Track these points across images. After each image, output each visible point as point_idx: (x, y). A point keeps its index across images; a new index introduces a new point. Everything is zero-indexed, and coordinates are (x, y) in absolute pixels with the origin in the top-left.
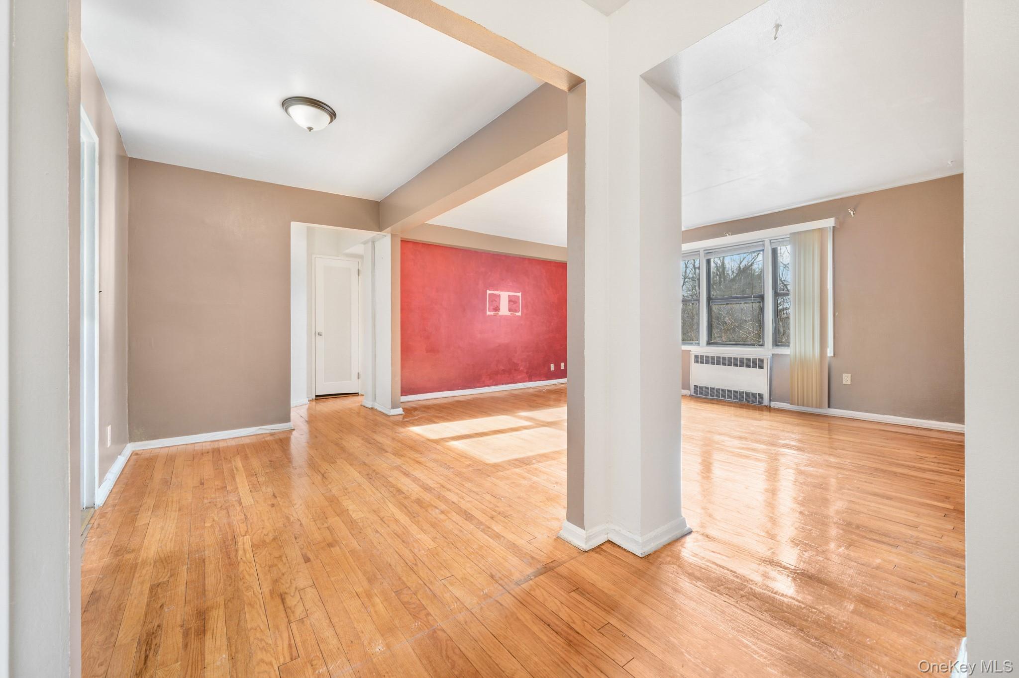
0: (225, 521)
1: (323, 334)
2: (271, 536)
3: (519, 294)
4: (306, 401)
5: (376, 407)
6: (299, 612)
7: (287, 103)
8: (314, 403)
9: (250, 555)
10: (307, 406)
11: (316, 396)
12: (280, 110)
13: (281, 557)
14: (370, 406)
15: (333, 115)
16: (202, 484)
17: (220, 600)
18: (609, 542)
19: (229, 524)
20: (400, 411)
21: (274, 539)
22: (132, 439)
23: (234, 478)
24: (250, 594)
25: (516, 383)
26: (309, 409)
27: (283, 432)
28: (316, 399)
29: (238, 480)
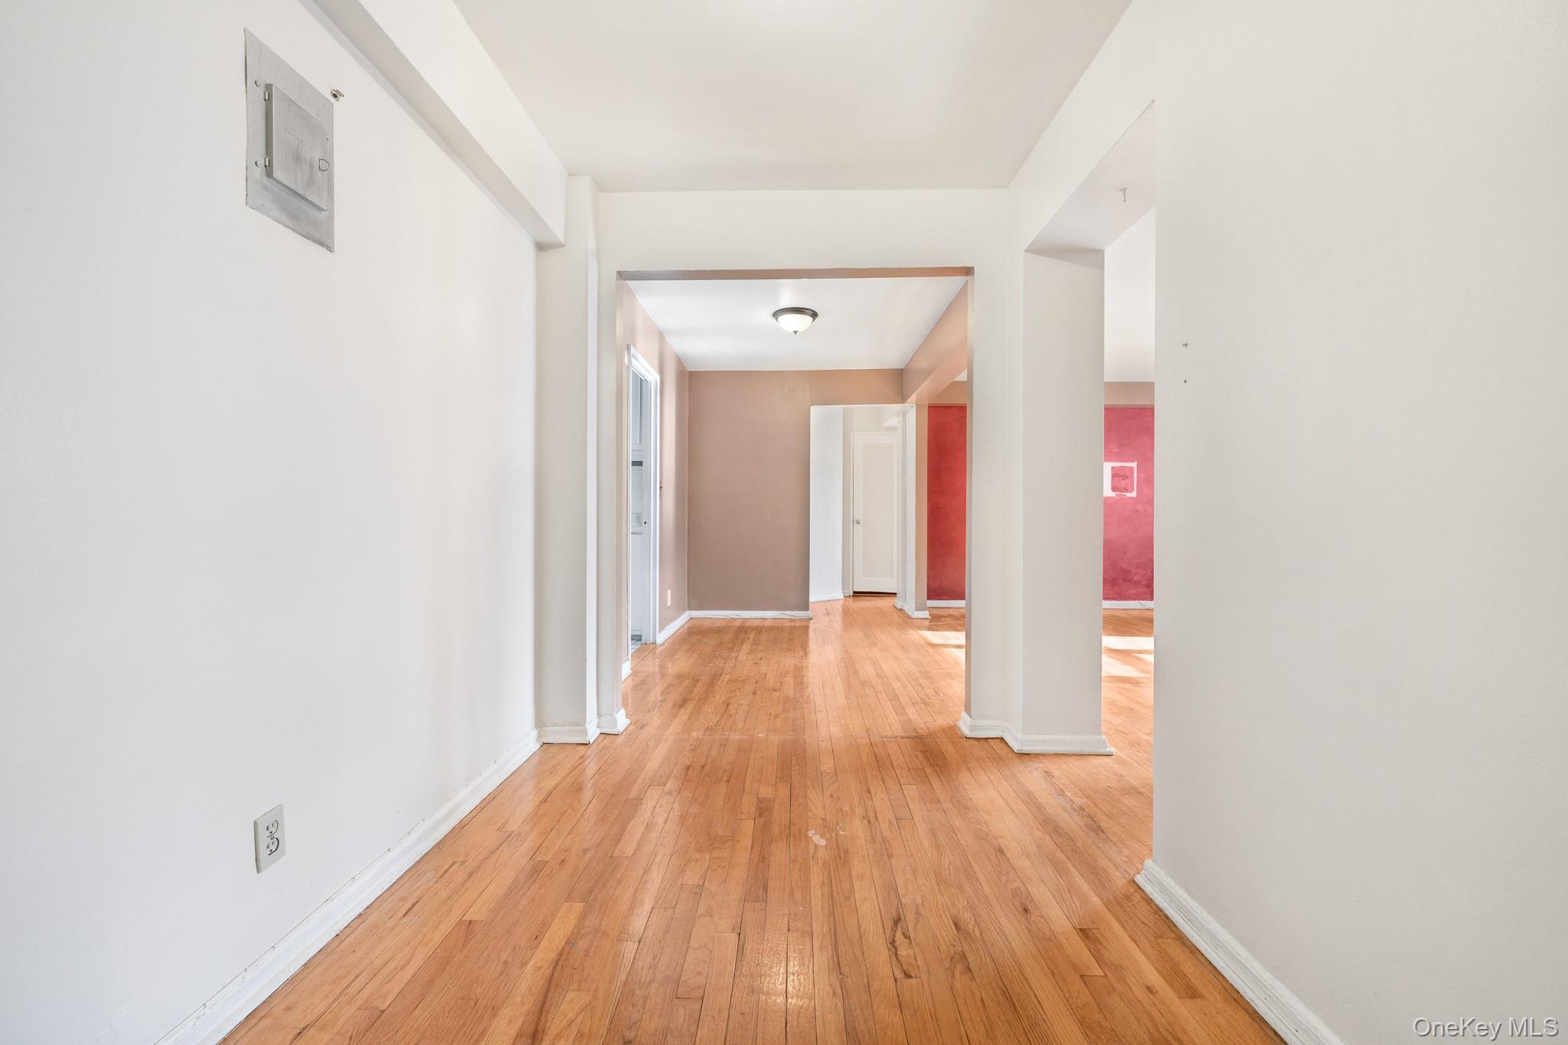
0: (721, 665)
1: (861, 522)
2: (743, 678)
3: (1134, 465)
4: (841, 596)
5: (905, 609)
6: (732, 712)
7: (776, 314)
8: (851, 600)
9: (724, 684)
10: (842, 602)
11: (854, 592)
12: (774, 320)
13: (740, 689)
14: (899, 607)
15: (814, 315)
16: (721, 643)
17: (697, 697)
18: (1002, 739)
19: (723, 667)
20: (926, 614)
21: (744, 680)
22: (690, 608)
23: (742, 644)
24: (713, 699)
25: (1126, 599)
26: (844, 605)
27: (801, 620)
28: (853, 596)
29: (744, 646)
